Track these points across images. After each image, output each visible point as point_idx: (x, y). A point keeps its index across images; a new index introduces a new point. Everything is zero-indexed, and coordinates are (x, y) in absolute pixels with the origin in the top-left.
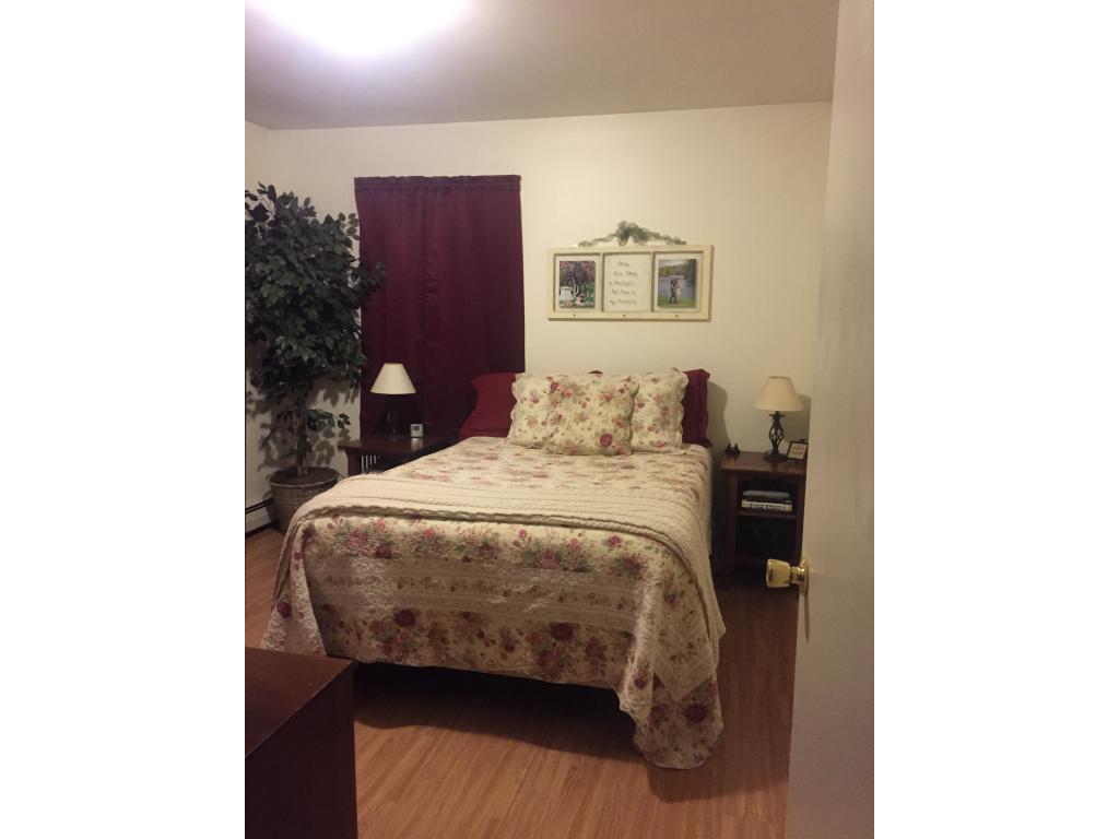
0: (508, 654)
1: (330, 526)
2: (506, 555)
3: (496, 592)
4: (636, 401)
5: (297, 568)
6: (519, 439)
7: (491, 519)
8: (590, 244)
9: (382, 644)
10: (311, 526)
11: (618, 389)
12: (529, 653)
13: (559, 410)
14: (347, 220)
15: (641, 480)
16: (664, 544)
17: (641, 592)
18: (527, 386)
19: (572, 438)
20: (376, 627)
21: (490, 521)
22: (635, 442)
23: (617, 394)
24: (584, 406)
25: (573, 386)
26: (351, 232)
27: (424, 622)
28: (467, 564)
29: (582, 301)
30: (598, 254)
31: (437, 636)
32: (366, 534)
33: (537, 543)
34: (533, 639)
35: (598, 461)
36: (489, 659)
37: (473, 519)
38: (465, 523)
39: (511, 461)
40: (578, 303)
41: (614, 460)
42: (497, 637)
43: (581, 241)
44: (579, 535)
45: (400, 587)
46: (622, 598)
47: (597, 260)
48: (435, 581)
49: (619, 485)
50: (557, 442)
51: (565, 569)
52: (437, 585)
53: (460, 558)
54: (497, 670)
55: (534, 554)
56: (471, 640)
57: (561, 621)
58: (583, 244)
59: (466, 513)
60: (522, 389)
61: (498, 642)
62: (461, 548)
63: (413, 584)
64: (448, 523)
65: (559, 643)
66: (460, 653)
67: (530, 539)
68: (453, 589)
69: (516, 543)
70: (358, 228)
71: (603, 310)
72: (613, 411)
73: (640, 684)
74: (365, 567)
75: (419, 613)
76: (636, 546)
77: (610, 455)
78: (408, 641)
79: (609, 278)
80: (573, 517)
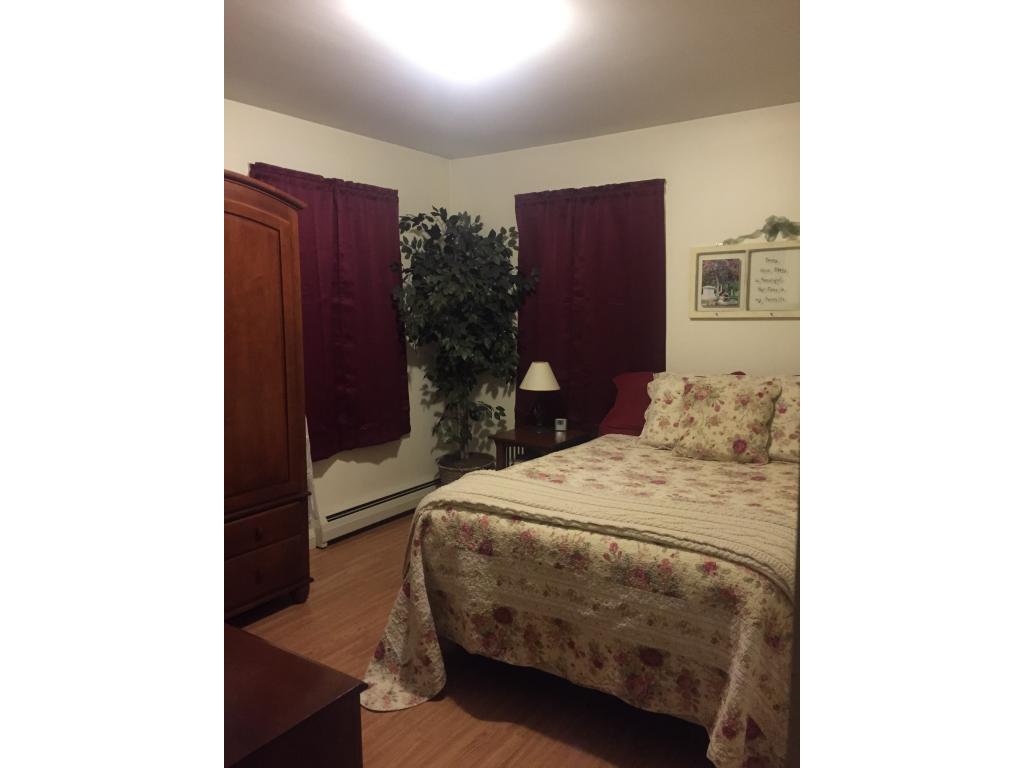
0: (597, 669)
1: (444, 518)
2: (595, 566)
3: (586, 604)
4: (777, 406)
5: (416, 555)
6: (649, 439)
7: (584, 527)
8: (736, 242)
9: (481, 637)
10: (429, 516)
11: (756, 392)
12: (617, 673)
13: (692, 412)
14: (508, 234)
15: (767, 495)
16: (766, 577)
17: (738, 628)
18: (662, 386)
19: (703, 443)
20: (478, 620)
21: (584, 530)
22: (774, 449)
23: (754, 398)
24: (717, 409)
25: (708, 388)
26: (512, 243)
27: (520, 621)
28: (559, 570)
29: (725, 300)
30: (744, 251)
31: (531, 637)
32: (472, 529)
33: (628, 558)
34: (621, 659)
35: (727, 469)
36: (578, 671)
37: (567, 526)
38: (560, 529)
39: (635, 463)
40: (721, 302)
41: (746, 469)
42: (587, 650)
43: (726, 238)
44: (673, 556)
45: (499, 584)
46: (717, 632)
47: (743, 258)
48: (530, 583)
49: (739, 500)
50: (687, 445)
51: (655, 591)
52: (532, 588)
53: (552, 564)
54: (588, 683)
55: (624, 570)
56: (562, 647)
57: (652, 645)
58: (728, 242)
59: (561, 519)
60: (656, 390)
61: (588, 657)
62: (553, 554)
63: (510, 583)
64: (544, 527)
65: (648, 669)
66: (551, 658)
67: (621, 553)
68: (546, 594)
69: (606, 556)
70: (517, 240)
71: (748, 309)
72: (749, 416)
73: (729, 732)
74: (470, 561)
75: (515, 612)
76: (734, 576)
77: (743, 463)
78: (505, 638)
79: (755, 275)
80: (667, 536)
